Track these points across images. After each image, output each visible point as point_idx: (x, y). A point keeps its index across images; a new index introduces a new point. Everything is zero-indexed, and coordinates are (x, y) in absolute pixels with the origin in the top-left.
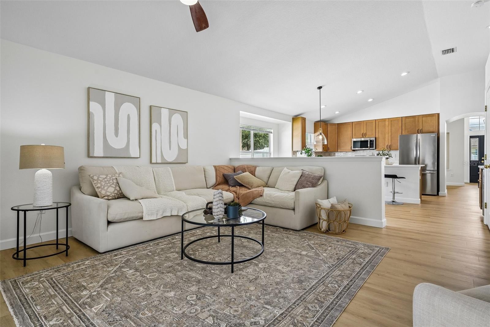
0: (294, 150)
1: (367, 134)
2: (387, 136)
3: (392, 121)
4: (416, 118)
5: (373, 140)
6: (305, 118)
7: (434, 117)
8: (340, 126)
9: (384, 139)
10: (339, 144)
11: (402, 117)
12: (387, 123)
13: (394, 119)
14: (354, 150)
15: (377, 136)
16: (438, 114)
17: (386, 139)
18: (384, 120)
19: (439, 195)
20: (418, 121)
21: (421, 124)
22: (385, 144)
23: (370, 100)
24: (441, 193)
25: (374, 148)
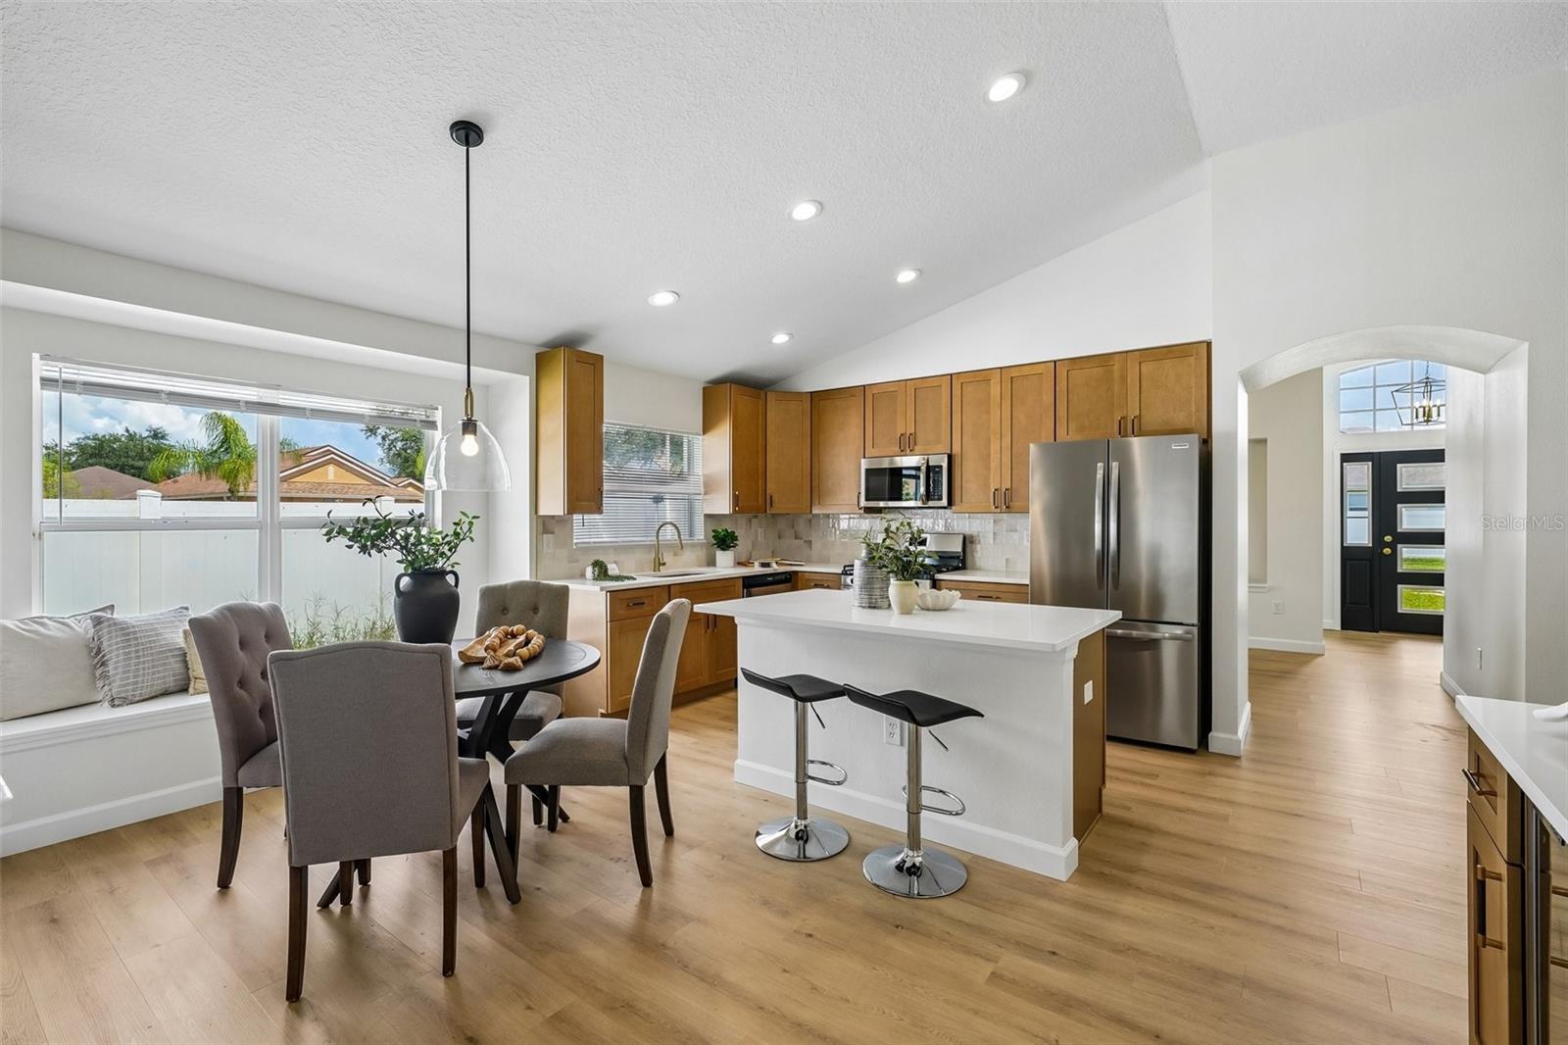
0: (542, 512)
1: (920, 437)
2: (995, 447)
3: (1012, 377)
4: (1115, 367)
5: (941, 467)
6: (602, 356)
7: (1192, 358)
8: (821, 402)
9: (986, 459)
10: (815, 484)
11: (1055, 362)
12: (995, 390)
13: (1025, 371)
14: (868, 510)
15: (956, 450)
16: (1209, 344)
17: (994, 464)
18: (981, 377)
19: (1210, 750)
20: (1124, 379)
21: (1133, 391)
22: (987, 485)
23: (906, 276)
24: (1218, 738)
25: (944, 502)
